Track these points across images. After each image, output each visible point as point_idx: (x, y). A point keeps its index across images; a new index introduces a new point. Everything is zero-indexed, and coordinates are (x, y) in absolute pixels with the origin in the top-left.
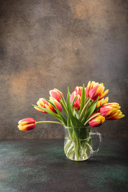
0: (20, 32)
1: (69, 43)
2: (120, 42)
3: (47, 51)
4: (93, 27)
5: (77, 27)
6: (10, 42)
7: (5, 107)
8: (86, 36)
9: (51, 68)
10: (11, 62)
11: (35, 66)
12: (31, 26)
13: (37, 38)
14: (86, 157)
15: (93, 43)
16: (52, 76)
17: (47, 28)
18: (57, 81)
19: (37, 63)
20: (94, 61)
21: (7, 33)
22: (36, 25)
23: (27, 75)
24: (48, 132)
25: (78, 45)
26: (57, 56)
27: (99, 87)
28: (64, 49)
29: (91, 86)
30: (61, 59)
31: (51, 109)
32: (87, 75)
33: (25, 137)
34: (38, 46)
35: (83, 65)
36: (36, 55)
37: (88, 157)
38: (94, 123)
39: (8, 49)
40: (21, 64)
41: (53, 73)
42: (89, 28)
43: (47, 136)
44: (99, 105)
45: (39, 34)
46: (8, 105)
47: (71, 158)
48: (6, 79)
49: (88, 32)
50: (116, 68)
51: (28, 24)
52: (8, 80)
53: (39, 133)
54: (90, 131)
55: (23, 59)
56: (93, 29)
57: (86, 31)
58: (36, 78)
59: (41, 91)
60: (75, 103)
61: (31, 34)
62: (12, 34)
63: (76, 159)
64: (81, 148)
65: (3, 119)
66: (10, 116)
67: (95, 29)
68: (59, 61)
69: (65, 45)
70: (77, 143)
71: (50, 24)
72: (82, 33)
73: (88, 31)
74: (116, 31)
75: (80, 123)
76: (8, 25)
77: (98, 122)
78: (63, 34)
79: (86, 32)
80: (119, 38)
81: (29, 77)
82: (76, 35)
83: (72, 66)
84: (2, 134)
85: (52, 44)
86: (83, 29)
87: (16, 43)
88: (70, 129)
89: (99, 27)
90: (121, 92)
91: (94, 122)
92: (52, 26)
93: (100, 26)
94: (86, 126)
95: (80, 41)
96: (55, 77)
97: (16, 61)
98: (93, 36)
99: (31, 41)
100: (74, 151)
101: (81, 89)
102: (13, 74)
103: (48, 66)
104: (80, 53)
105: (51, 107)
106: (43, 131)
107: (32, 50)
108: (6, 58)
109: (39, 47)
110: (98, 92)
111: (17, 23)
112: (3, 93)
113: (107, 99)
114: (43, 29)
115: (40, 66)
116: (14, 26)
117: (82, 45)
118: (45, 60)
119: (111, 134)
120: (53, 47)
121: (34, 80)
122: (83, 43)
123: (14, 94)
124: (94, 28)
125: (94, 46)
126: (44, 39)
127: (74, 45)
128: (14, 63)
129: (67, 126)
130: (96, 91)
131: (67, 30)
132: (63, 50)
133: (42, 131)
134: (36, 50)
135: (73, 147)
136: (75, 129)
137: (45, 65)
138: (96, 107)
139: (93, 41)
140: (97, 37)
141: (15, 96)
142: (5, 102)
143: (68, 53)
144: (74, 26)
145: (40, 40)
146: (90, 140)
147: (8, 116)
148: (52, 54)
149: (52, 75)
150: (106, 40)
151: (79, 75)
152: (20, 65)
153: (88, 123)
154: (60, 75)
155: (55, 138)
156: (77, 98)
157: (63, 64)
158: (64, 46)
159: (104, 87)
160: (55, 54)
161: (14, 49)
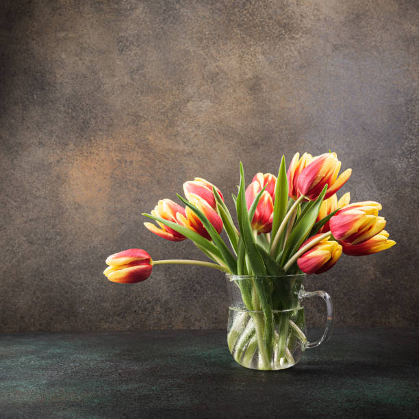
0: (91, 26)
1: (231, 59)
2: (375, 53)
3: (168, 82)
4: (298, 14)
5: (252, 14)
6: (64, 56)
7: (50, 240)
8: (280, 37)
9: (179, 129)
10: (68, 113)
11: (134, 122)
12: (122, 12)
13: (139, 45)
14: (290, 360)
15: (299, 58)
16: (183, 151)
17: (170, 16)
18: (196, 166)
19: (141, 114)
20: (303, 108)
21: (56, 31)
22: (136, 8)
23: (111, 148)
24: (171, 310)
25: (256, 64)
26: (196, 95)
27: (327, 160)
28: (218, 74)
29: (300, 165)
30: (207, 104)
31: (192, 225)
32: (283, 149)
33: (106, 326)
34: (142, 66)
35: (272, 121)
36: (137, 93)
37: (295, 360)
38: (313, 261)
39: (58, 76)
40: (95, 118)
41: (185, 143)
42: (288, 16)
43: (170, 324)
44: (324, 215)
45: (146, 33)
46: (58, 234)
47: (247, 363)
48: (53, 159)
49: (284, 27)
50: (364, 129)
51: (116, 6)
52: (58, 161)
53: (147, 313)
54: (298, 289)
55: (99, 105)
56: (299, 18)
57: (279, 24)
58: (136, 157)
59: (152, 194)
60: (258, 214)
61: (122, 34)
62: (71, 35)
63: (261, 365)
64: (276, 334)
65: (43, 275)
66: (63, 265)
67: (304, 20)
68: (202, 109)
69: (220, 63)
70: (265, 318)
71: (178, 6)
72: (266, 29)
73: (285, 24)
74: (363, 23)
75: (272, 263)
76: (59, 8)
77: (323, 256)
78: (213, 32)
79: (277, 26)
80: (373, 43)
81: (117, 154)
82: (251, 36)
83: (239, 124)
84: (39, 316)
85: (182, 61)
86: (271, 18)
87: (81, 59)
88: (244, 282)
89: (315, 12)
90: (380, 195)
91: (314, 257)
92: (182, 10)
93: (318, 10)
94: (289, 271)
95: (263, 53)
96: (191, 153)
97: (82, 109)
98: (297, 39)
99: (123, 52)
100: (256, 341)
101: (270, 179)
102: (71, 146)
103: (172, 124)
104: (263, 85)
105: (193, 220)
106: (158, 308)
107: (127, 79)
108: (52, 101)
109: (145, 70)
110: (324, 175)
111: (83, 5)
112: (45, 198)
113: (347, 197)
114: (158, 21)
115: (148, 122)
116: (77, 12)
117: (267, 63)
118: (164, 106)
119: (354, 315)
120: (186, 70)
121: (131, 162)
122: (272, 57)
123: (75, 203)
124: (301, 15)
125: (302, 67)
126: (159, 48)
127: (246, 62)
128: (74, 114)
129: (237, 274)
130: (318, 172)
131: (224, 23)
132: (213, 78)
133: (153, 308)
134: (137, 77)
135: (254, 332)
136: (258, 281)
137: (164, 121)
138: (318, 219)
139: (299, 53)
140: (310, 41)
141: (78, 207)
142: (49, 224)
143: (228, 87)
144: (245, 12)
145: (149, 49)
146: (300, 312)
147: (57, 266)
148: (183, 90)
149: (181, 147)
150: (336, 48)
151: (259, 147)
152: (92, 119)
153: (295, 263)
154: (204, 149)
155: (192, 328)
156: (263, 199)
157: (215, 117)
158: (217, 66)
159: (340, 162)
160: (190, 90)
161: (74, 76)
